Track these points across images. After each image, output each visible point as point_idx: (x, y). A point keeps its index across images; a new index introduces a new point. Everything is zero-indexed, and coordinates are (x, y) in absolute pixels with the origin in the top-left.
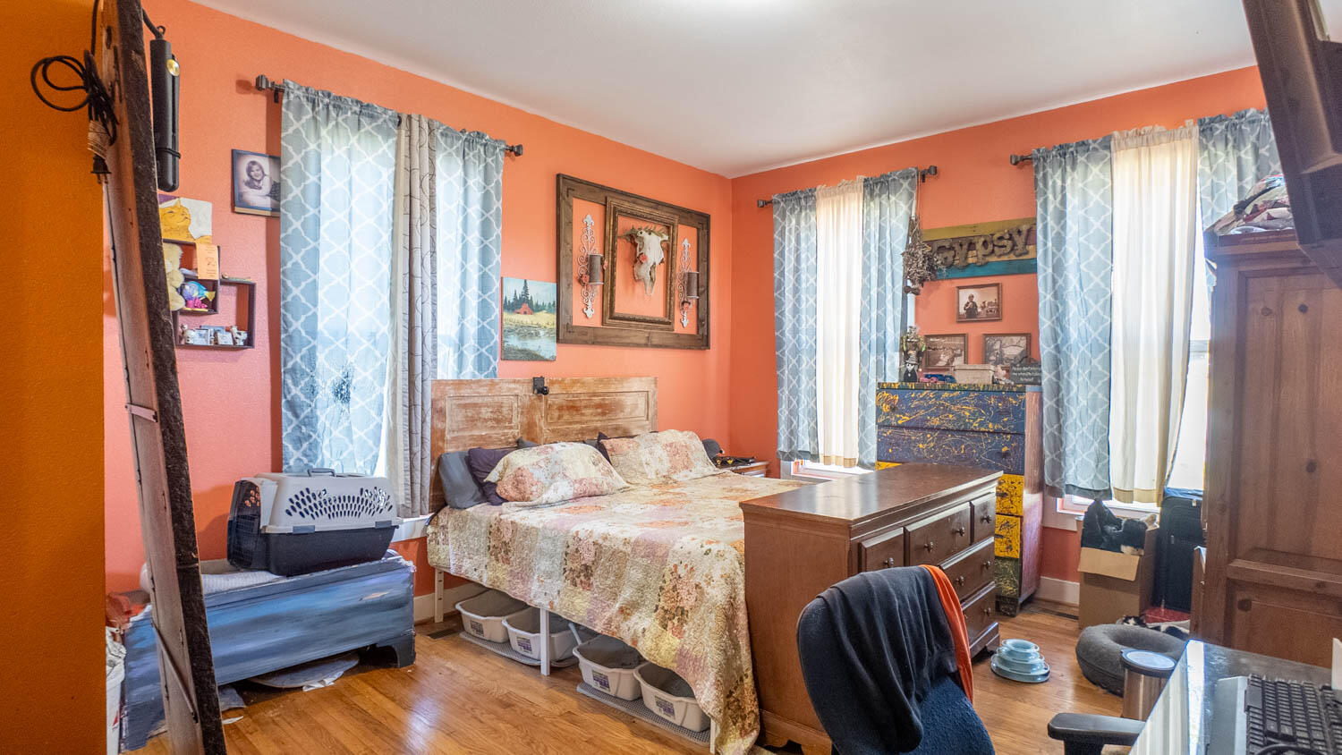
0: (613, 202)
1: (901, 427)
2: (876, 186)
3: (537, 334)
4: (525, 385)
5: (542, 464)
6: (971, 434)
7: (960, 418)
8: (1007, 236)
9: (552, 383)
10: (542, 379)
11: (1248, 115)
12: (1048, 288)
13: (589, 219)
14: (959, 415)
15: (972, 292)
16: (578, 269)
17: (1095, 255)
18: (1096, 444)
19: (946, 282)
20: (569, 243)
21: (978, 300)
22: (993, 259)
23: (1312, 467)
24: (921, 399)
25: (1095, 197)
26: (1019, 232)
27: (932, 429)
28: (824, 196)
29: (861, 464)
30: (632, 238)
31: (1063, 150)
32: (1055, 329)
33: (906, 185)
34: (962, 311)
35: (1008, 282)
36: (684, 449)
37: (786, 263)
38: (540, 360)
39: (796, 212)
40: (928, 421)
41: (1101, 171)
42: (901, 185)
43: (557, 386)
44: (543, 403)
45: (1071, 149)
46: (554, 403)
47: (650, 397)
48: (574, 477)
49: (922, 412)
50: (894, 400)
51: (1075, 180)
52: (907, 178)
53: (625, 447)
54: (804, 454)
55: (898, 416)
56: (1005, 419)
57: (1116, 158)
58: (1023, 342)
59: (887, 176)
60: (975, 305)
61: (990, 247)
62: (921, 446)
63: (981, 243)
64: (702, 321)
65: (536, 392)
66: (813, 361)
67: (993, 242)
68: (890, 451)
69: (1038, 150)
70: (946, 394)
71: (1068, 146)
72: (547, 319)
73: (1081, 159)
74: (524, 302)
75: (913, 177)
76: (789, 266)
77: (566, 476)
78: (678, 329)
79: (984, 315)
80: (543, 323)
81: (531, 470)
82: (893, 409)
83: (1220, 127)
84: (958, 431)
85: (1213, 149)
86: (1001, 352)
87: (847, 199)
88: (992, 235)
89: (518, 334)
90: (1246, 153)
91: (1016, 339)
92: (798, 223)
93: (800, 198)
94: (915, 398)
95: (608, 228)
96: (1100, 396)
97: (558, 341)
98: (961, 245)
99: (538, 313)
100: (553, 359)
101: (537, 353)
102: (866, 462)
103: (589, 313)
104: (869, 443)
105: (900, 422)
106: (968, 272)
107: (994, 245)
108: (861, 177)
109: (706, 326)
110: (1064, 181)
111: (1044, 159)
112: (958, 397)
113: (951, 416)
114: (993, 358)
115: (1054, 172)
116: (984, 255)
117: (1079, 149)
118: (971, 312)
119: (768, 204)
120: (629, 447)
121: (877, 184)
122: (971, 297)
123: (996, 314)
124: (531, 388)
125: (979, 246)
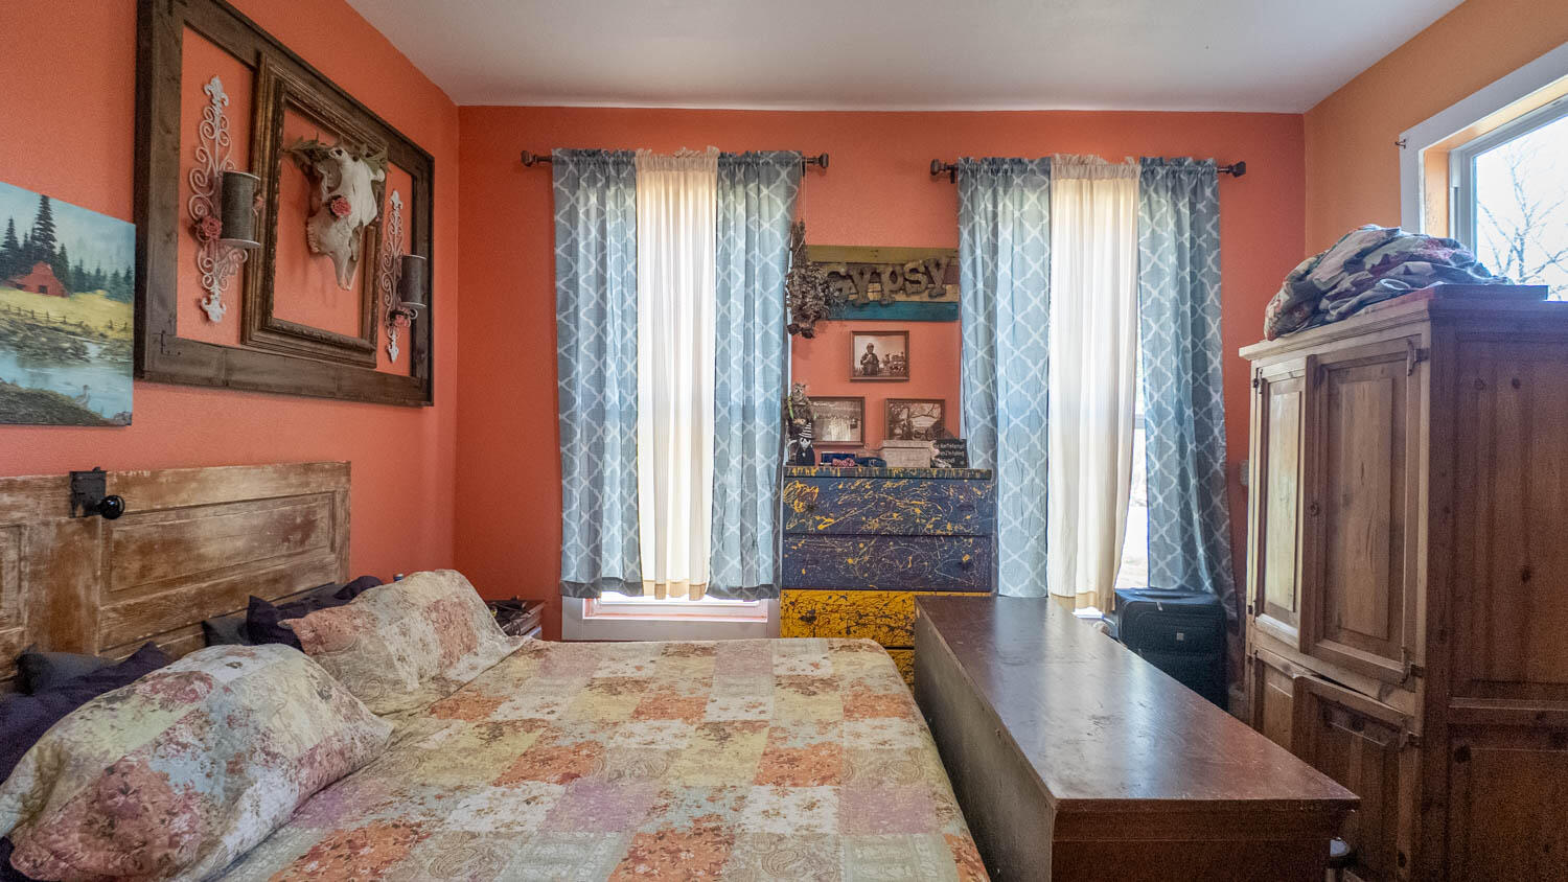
0: (276, 68)
1: (820, 534)
2: (737, 169)
3: (79, 353)
4: (47, 498)
5: (185, 735)
6: (921, 540)
7: (908, 517)
8: (922, 269)
9: (126, 483)
10: (99, 475)
11: (1186, 164)
12: (979, 343)
13: (216, 87)
14: (908, 514)
15: (870, 340)
16: (193, 202)
17: (1033, 305)
18: (1033, 541)
19: (835, 323)
20: (172, 130)
21: (878, 351)
22: (900, 297)
23: (1526, 575)
24: (853, 492)
25: (1033, 232)
26: (938, 265)
27: (868, 535)
28: (650, 168)
29: (714, 591)
30: (311, 164)
31: (995, 166)
32: (991, 395)
33: (784, 174)
34: (858, 366)
35: (919, 331)
36: (460, 611)
37: (581, 266)
38: (87, 424)
39: (599, 185)
40: (863, 523)
41: (1038, 199)
42: (778, 174)
43: (137, 491)
44: (99, 542)
45: (1006, 166)
46: (129, 537)
47: (338, 504)
48: (293, 752)
49: (854, 512)
50: (812, 494)
51: (1007, 205)
52: (787, 164)
53: (348, 630)
54: (611, 583)
55: (818, 518)
56: (968, 517)
57: (1056, 188)
58: (937, 412)
59: (756, 156)
60: (875, 357)
61: (900, 280)
62: (850, 561)
63: (888, 274)
64: (420, 352)
65: (80, 511)
66: (633, 431)
67: (903, 274)
68: (804, 572)
69: (967, 161)
70: (889, 484)
71: (1003, 161)
72: (107, 314)
73: (1017, 180)
74: (38, 258)
75: (795, 165)
76: (585, 273)
77: (275, 756)
78: (382, 366)
79: (886, 374)
80: (97, 322)
81: (155, 765)
82: (811, 508)
83: (1161, 172)
84: (905, 536)
85: (1154, 195)
86: (909, 423)
87: (690, 180)
88: (903, 265)
89: (19, 347)
90: (1184, 205)
91: (927, 407)
92: (602, 202)
93: (605, 163)
94: (843, 491)
95: (260, 124)
96: (1037, 481)
97: (139, 372)
98: (862, 274)
99: (81, 295)
100: (124, 421)
101: (80, 404)
102: (723, 587)
103: (215, 310)
104: (728, 558)
105: (821, 527)
106: (867, 313)
107: (906, 280)
108: (717, 151)
109: (426, 361)
110: (995, 206)
111: (972, 172)
112: (905, 488)
113: (895, 515)
114: (898, 431)
115: (986, 191)
116: (891, 291)
117: (1015, 167)
118: (871, 370)
119: (542, 164)
120: (356, 628)
121: (740, 164)
122: (871, 347)
123: (901, 371)
124: (63, 502)
125: (885, 277)
